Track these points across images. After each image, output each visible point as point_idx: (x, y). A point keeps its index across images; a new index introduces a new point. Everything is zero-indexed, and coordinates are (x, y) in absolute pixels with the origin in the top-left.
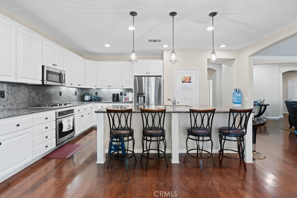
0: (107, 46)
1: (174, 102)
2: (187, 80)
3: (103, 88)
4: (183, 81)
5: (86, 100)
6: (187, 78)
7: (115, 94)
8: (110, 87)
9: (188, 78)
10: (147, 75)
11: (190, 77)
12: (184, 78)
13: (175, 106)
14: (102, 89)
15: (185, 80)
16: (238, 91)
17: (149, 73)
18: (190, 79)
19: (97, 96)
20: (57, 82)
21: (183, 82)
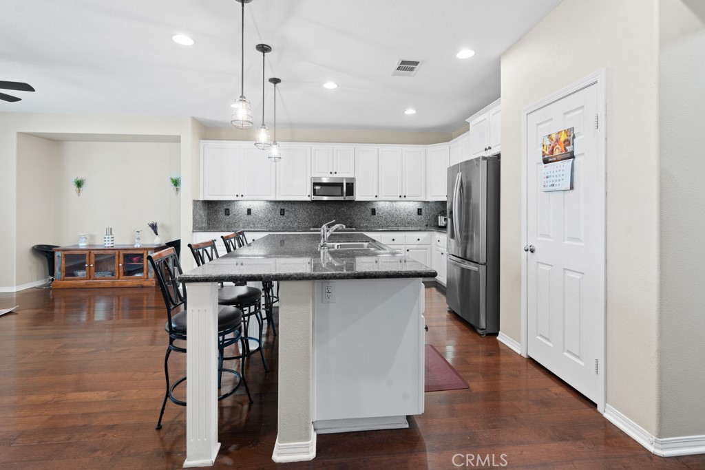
4: (544, 155)
6: (557, 141)
9: (563, 138)
10: (488, 154)
11: (570, 131)
15: (552, 152)
17: (490, 148)
18: (569, 141)
20: (339, 196)
21: (546, 161)
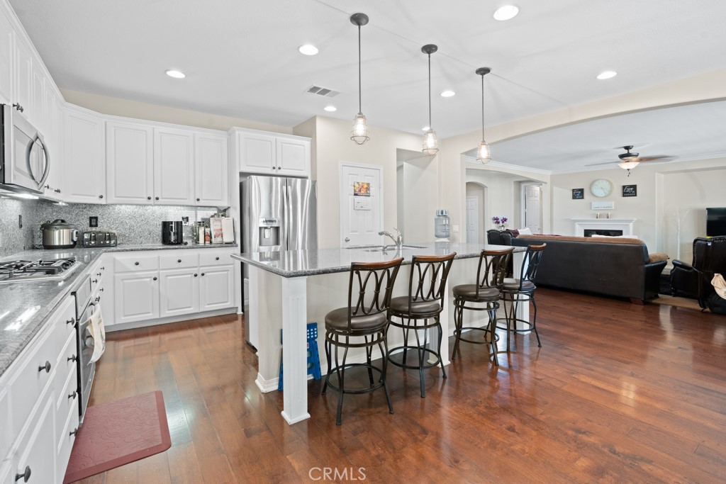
0: (176, 74)
1: (399, 239)
2: (362, 191)
3: (121, 204)
4: (355, 191)
5: (57, 243)
6: (363, 186)
7: (172, 223)
8: (157, 202)
9: (365, 186)
10: (274, 172)
11: (368, 184)
12: (357, 186)
13: (401, 246)
14: (117, 207)
15: (360, 191)
16: (444, 214)
17: (280, 168)
18: (368, 189)
19: (94, 229)
21: (355, 195)
